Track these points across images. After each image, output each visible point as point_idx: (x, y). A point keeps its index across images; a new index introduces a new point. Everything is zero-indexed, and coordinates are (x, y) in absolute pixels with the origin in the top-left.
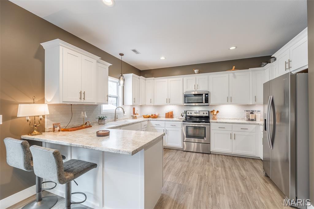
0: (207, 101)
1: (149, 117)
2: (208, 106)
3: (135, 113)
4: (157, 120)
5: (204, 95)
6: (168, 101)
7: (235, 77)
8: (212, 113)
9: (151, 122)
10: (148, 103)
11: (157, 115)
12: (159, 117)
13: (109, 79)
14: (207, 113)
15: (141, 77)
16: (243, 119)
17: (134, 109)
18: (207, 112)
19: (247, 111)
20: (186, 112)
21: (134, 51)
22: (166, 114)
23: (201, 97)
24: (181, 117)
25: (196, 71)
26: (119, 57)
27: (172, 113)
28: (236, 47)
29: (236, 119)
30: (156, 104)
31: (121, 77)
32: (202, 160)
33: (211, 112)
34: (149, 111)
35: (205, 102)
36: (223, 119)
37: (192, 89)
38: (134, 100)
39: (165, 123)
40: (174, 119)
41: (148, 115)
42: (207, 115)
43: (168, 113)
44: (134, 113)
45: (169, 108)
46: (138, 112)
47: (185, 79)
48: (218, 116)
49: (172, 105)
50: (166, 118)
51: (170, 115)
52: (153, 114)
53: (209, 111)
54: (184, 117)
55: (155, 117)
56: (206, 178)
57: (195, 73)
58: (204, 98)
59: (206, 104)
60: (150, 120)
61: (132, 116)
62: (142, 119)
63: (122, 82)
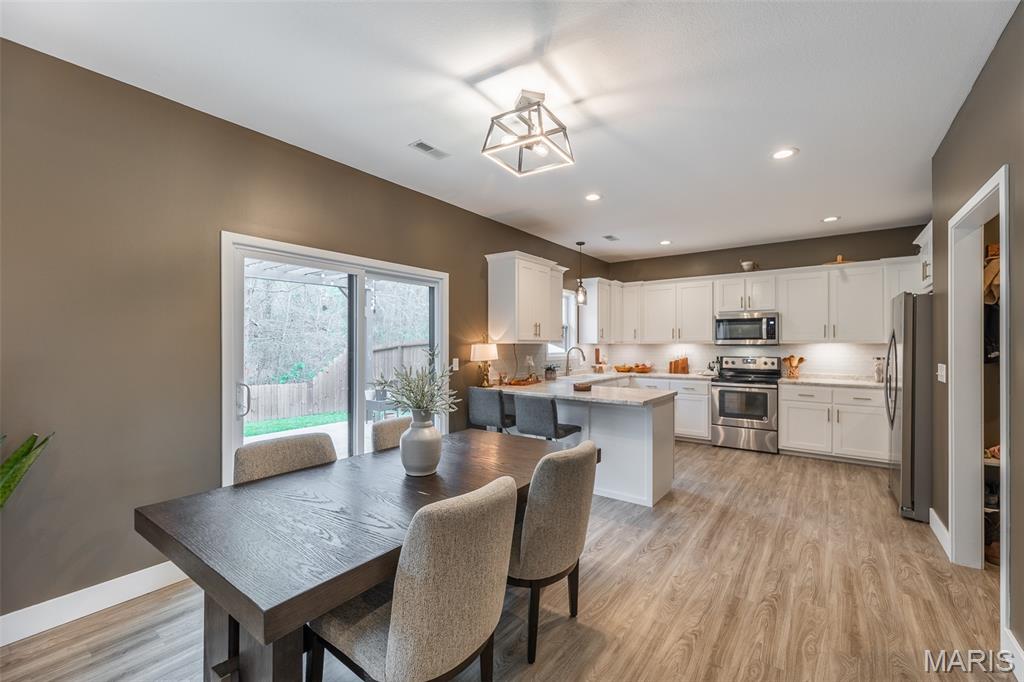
0: (771, 334)
1: (630, 370)
2: (776, 347)
3: (600, 360)
4: (650, 377)
5: (764, 320)
6: (678, 336)
7: (844, 277)
8: (788, 363)
9: (637, 380)
10: (629, 338)
11: (648, 365)
12: (656, 371)
13: (564, 294)
14: (773, 364)
15: (615, 282)
16: (869, 378)
17: (597, 351)
18: (775, 361)
19: (879, 359)
20: (720, 360)
21: (609, 237)
22: (671, 363)
23: (758, 326)
24: (709, 372)
25: (745, 265)
26: (577, 248)
27: (685, 361)
28: (839, 218)
29: (853, 378)
30: (648, 340)
31: (581, 289)
33: (785, 359)
34: (630, 356)
35: (768, 338)
36: (816, 376)
37: (732, 306)
38: (601, 333)
39: (670, 384)
40: (691, 375)
41: (627, 366)
42: (775, 367)
43: (676, 362)
44: (598, 362)
45: (678, 351)
46: (606, 359)
47: (717, 282)
48: (804, 369)
49: (685, 342)
50: (671, 372)
51: (680, 367)
52: (640, 363)
53: (779, 359)
54: (715, 372)
55: (643, 370)
57: (744, 271)
58: (764, 327)
59: (770, 342)
60: (635, 377)
61: (594, 367)
62: (614, 374)
63: (581, 298)
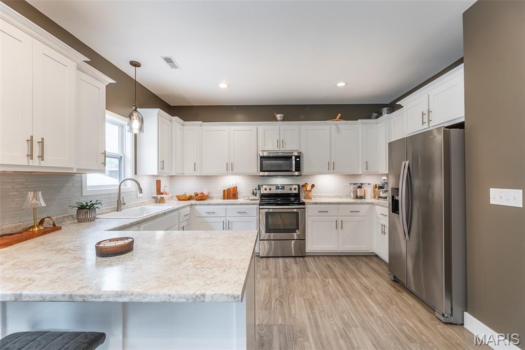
0: (298, 168)
1: (190, 198)
2: (299, 177)
3: (162, 191)
4: (209, 205)
5: (294, 158)
6: (230, 169)
7: (338, 130)
8: (305, 188)
9: (197, 207)
10: (189, 170)
11: (206, 194)
12: (212, 198)
13: (107, 116)
14: (295, 189)
15: (176, 118)
16: (347, 196)
17: (158, 182)
18: (297, 187)
19: (354, 184)
21: (168, 60)
22: (224, 191)
23: (288, 162)
24: (254, 197)
25: (279, 116)
26: (130, 71)
27: (235, 189)
28: (347, 84)
29: (339, 197)
30: (205, 173)
31: (135, 114)
32: (298, 269)
33: (303, 186)
34: (190, 187)
35: (296, 171)
36: (320, 197)
37: (271, 147)
38: (162, 164)
39: (226, 208)
40: (240, 200)
41: (187, 195)
42: (296, 192)
43: (229, 190)
44: (159, 192)
45: (230, 181)
46: (167, 190)
47: (260, 128)
48: (313, 193)
49: (236, 174)
50: (224, 198)
51: (231, 194)
52: (199, 192)
53: (299, 185)
54: (258, 197)
55: (202, 197)
56: (318, 302)
57: (276, 120)
58: (294, 162)
59: (297, 173)
60: (196, 205)
61: (155, 198)
63: (136, 124)
